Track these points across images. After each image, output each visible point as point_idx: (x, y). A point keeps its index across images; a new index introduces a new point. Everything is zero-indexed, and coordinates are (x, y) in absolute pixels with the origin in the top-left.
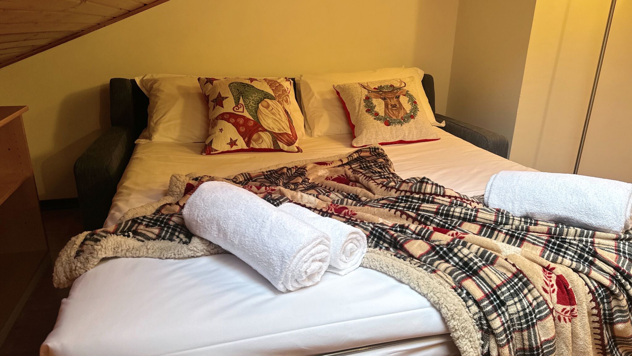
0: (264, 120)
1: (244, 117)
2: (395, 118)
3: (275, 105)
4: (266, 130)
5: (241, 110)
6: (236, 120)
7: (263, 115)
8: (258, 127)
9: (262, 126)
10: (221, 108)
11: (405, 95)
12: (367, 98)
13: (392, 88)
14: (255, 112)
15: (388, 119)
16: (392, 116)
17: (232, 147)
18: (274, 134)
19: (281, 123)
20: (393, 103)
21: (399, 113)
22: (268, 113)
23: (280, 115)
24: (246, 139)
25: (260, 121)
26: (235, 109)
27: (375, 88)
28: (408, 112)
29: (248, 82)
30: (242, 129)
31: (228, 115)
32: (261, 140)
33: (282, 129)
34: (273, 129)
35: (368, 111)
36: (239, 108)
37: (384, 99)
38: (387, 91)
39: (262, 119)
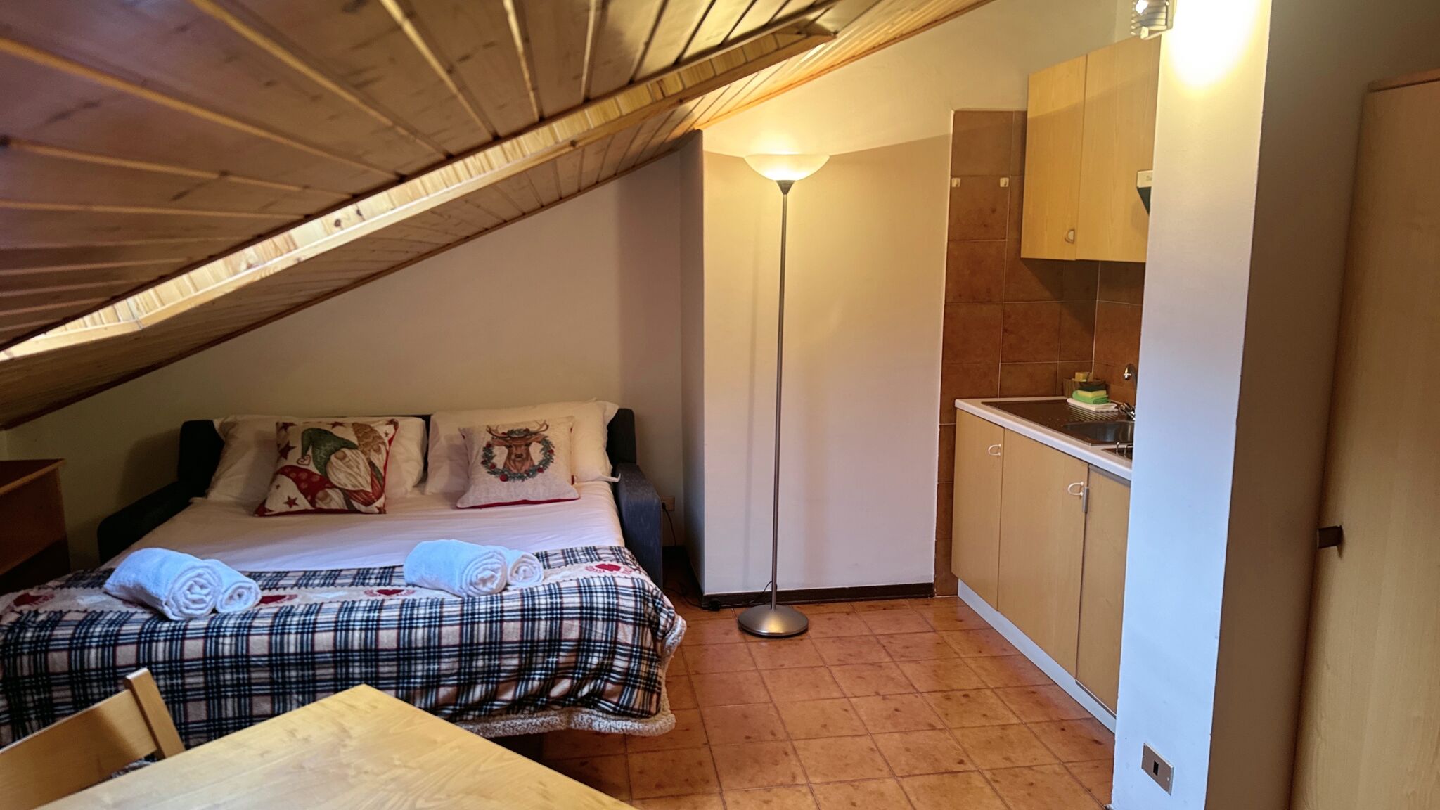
0: (336, 476)
1: (308, 471)
2: (515, 471)
3: (353, 456)
4: (336, 487)
5: (306, 462)
6: (297, 474)
7: (334, 469)
8: (325, 482)
9: (329, 482)
10: (285, 460)
11: (539, 442)
12: (489, 447)
13: (525, 433)
14: (324, 465)
15: (506, 473)
16: (512, 469)
17: (291, 506)
18: (347, 493)
19: (360, 479)
20: (519, 452)
21: (523, 465)
22: (341, 466)
23: (358, 468)
24: (309, 498)
25: (329, 476)
26: (300, 462)
27: (503, 433)
28: (536, 464)
29: (328, 428)
30: (304, 486)
31: (290, 469)
32: (328, 500)
33: (358, 484)
34: (346, 485)
35: (483, 463)
36: (305, 460)
37: (509, 447)
38: (517, 436)
39: (332, 474)
